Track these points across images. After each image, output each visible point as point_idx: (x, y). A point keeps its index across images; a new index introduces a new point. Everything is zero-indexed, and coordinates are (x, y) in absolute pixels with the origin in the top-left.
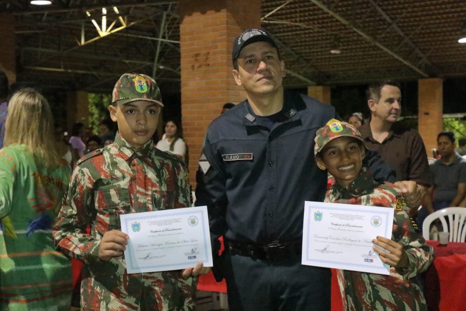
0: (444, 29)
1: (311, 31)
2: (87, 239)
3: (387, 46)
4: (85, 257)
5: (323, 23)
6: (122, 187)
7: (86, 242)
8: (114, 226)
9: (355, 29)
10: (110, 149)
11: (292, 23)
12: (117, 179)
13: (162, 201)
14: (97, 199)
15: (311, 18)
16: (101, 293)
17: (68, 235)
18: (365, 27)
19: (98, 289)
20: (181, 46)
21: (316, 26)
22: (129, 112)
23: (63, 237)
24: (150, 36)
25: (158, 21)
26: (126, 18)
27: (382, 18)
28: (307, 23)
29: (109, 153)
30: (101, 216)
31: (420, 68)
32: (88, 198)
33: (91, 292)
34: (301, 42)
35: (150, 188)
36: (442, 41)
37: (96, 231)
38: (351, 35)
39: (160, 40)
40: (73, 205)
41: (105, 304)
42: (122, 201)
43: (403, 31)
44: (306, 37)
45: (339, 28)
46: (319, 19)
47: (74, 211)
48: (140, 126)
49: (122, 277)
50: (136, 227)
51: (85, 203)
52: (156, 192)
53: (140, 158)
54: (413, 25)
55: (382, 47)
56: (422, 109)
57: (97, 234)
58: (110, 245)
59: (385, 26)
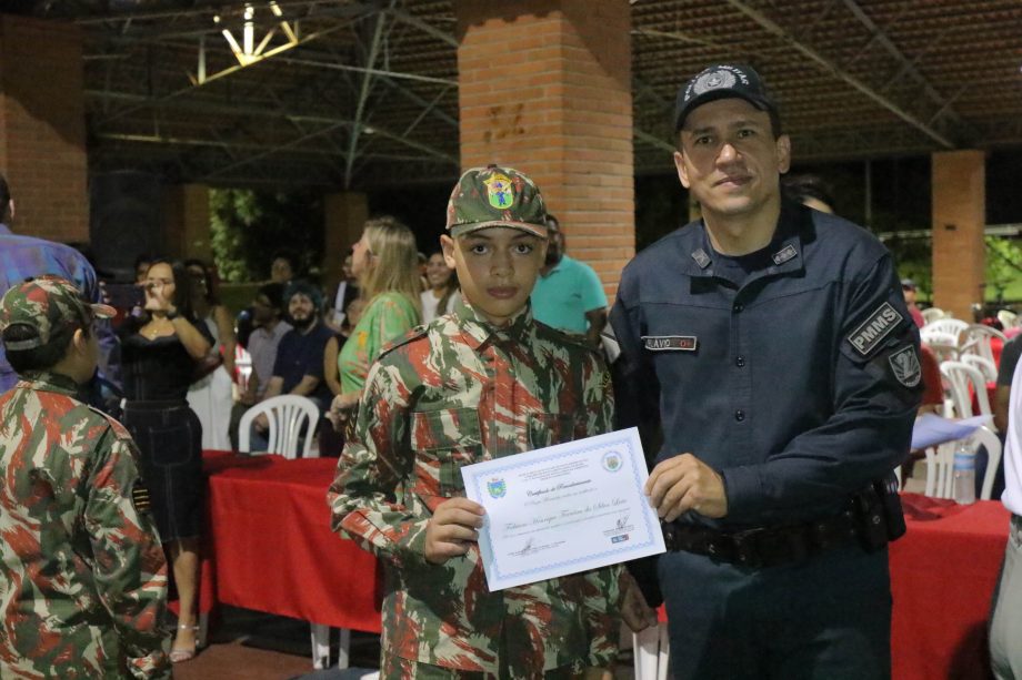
0: (991, 44)
1: (699, 50)
2: (400, 515)
3: (864, 81)
4: (395, 553)
5: (726, 31)
6: (465, 405)
7: (398, 521)
8: (449, 486)
9: (797, 46)
10: (443, 326)
11: (658, 34)
12: (455, 389)
13: (549, 436)
14: (414, 430)
15: (699, 20)
16: (421, 624)
17: (359, 506)
18: (816, 40)
19: (414, 617)
20: (461, 90)
21: (709, 38)
22: (476, 250)
23: (350, 509)
24: (344, 64)
25: (364, 30)
26: (296, 24)
27: (854, 20)
28: (689, 31)
29: (442, 335)
30: (424, 465)
31: (935, 127)
32: (398, 427)
33: (401, 621)
34: (677, 73)
35: (523, 408)
36: (985, 68)
37: (414, 495)
38: (785, 58)
39: (370, 71)
40: (369, 441)
41: (427, 647)
42: (464, 436)
43: (899, 47)
44: (686, 63)
45: (759, 42)
46: (716, 23)
47: (371, 455)
48: (500, 279)
49: (462, 593)
50: (497, 488)
51: (393, 438)
52: (536, 416)
53: (502, 346)
54: (924, 36)
55: (855, 84)
56: (939, 217)
57: (415, 501)
58: (447, 529)
59: (860, 39)
